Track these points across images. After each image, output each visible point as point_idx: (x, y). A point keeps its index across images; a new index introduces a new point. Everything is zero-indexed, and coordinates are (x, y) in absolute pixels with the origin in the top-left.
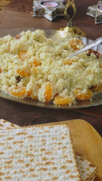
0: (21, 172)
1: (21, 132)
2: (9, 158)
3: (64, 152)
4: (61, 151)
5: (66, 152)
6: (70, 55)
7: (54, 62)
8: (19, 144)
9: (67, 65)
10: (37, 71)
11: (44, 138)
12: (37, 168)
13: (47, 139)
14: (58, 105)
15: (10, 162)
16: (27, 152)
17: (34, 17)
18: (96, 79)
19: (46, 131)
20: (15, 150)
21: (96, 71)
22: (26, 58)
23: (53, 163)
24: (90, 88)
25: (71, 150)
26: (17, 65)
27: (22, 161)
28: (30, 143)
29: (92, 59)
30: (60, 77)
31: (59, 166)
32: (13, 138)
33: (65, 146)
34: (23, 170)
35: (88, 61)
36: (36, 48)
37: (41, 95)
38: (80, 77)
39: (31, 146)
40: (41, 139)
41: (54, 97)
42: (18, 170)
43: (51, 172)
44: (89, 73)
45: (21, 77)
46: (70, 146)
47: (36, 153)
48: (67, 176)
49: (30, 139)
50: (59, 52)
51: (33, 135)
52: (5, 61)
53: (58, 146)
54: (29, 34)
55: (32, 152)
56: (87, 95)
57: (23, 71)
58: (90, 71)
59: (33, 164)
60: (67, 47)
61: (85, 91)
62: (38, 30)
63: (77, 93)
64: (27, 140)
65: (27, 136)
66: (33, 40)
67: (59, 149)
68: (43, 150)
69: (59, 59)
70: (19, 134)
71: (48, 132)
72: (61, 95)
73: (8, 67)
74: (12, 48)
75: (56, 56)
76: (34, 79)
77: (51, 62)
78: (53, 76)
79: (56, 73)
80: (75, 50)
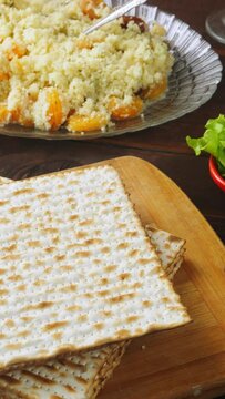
0: (40, 263)
1: (20, 189)
2: (9, 241)
3: (117, 217)
4: (111, 216)
5: (122, 217)
6: (84, 29)
7: (55, 46)
8: (24, 213)
9: (85, 51)
10: (24, 68)
11: (70, 196)
12: (70, 253)
13: (77, 196)
14: (78, 132)
15: (13, 248)
16: (42, 225)
18: (146, 73)
19: (71, 182)
20: (17, 225)
21: (146, 58)
23: (100, 241)
24: (136, 94)
25: (131, 212)
27: (36, 244)
28: (45, 209)
29: (132, 34)
30: (74, 76)
31: (114, 245)
32: (8, 202)
33: (116, 205)
34: (42, 260)
35: (125, 38)
37: (41, 116)
38: (114, 73)
39: (48, 212)
40: (65, 198)
41: (68, 116)
42: (32, 261)
43: (99, 257)
44: (131, 61)
46: (126, 205)
47: (61, 226)
48: (133, 260)
49: (42, 200)
50: (62, 26)
51: (47, 192)
53: (103, 208)
55: (54, 225)
56: (134, 108)
58: (133, 58)
59: (61, 246)
60: (75, 14)
61: (128, 99)
63: (112, 104)
64: (37, 202)
65: (34, 195)
66: (3, 6)
67: (106, 212)
68: (74, 218)
69: (63, 40)
70: (17, 193)
71: (76, 182)
72: (81, 111)
75: (56, 33)
76: (20, 85)
77: (49, 46)
78: (60, 74)
79: (65, 68)
80: (92, 19)
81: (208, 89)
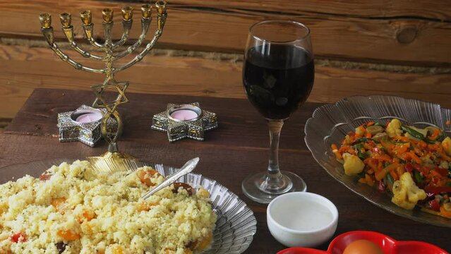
6: (142, 195)
7: (119, 209)
9: (143, 213)
10: (93, 229)
17: (61, 141)
18: (195, 229)
21: (194, 216)
22: (67, 208)
24: (187, 247)
26: (55, 223)
29: (181, 197)
30: (135, 234)
35: (176, 201)
36: (83, 191)
38: (168, 230)
44: (182, 220)
45: (65, 242)
50: (124, 193)
52: (32, 219)
54: (66, 169)
57: (69, 232)
58: (183, 217)
60: (134, 183)
61: (180, 251)
62: (78, 161)
66: (75, 179)
69: (125, 205)
73: (38, 228)
74: (40, 196)
75: (119, 199)
76: (89, 243)
77: (113, 211)
78: (123, 232)
79: (126, 228)
80: (149, 186)
81: (246, 240)
